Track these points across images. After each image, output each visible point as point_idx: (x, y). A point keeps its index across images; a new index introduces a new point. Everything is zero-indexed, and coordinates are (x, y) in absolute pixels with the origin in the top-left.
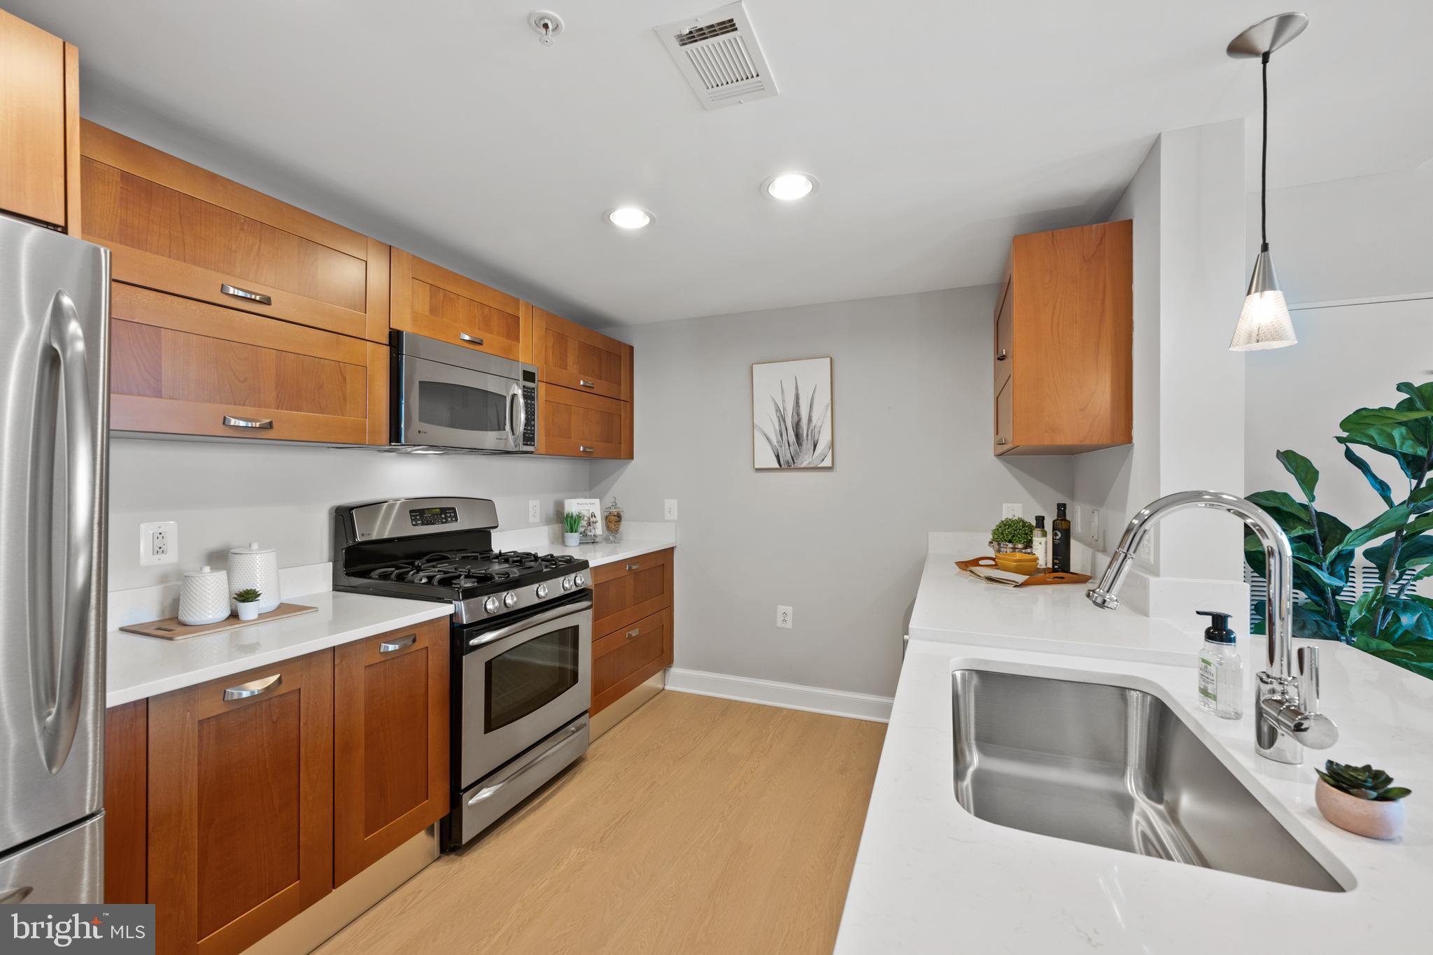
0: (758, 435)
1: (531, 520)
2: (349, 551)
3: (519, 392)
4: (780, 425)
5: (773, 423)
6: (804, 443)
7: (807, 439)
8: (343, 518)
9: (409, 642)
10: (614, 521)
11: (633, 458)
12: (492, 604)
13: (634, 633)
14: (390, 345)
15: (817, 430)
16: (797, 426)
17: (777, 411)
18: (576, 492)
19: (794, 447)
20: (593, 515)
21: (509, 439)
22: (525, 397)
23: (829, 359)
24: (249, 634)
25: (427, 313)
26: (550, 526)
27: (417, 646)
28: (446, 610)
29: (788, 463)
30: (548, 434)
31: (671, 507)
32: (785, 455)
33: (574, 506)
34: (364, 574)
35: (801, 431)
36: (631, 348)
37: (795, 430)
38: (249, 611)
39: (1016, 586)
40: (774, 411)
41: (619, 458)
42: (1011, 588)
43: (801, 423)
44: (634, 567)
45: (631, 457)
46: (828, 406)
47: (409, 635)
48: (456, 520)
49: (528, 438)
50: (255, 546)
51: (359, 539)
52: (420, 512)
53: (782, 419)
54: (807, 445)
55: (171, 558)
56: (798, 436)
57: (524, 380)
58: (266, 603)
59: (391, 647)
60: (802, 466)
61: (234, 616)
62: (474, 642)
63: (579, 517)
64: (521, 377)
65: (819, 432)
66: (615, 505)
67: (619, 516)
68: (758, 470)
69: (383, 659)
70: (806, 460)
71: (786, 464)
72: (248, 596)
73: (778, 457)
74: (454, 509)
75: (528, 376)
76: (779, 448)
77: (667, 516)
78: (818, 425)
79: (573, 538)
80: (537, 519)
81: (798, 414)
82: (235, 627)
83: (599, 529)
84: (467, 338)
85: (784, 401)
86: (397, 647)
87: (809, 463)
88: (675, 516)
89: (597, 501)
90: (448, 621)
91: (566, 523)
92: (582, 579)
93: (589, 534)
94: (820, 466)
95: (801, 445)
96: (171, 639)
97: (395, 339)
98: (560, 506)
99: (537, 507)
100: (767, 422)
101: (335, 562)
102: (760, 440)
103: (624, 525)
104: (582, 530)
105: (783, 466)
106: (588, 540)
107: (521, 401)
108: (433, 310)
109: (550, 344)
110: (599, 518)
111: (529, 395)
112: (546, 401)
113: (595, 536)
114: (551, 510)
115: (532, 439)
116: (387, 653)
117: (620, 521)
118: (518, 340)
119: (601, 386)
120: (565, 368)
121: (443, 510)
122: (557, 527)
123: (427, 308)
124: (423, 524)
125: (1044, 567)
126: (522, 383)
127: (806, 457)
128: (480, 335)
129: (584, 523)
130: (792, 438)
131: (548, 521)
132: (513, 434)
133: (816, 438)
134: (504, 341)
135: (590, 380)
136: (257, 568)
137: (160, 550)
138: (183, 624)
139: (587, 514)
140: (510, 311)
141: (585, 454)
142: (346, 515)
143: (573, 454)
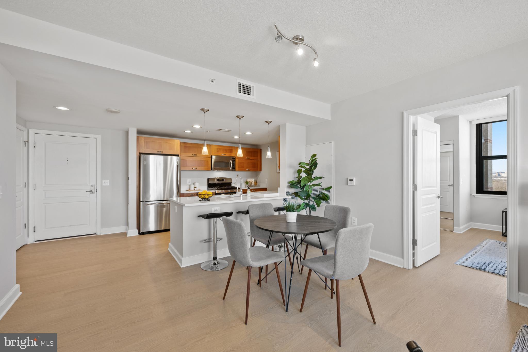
0: (277, 166)
2: (208, 184)
3: (231, 161)
10: (256, 183)
11: (261, 171)
18: (252, 177)
20: (252, 182)
21: (230, 168)
22: (233, 162)
30: (239, 167)
31: (266, 180)
33: (249, 180)
34: (209, 187)
36: (261, 150)
38: (195, 189)
41: (257, 171)
48: (224, 181)
50: (197, 182)
52: (218, 180)
55: (190, 183)
58: (197, 189)
61: (194, 190)
64: (232, 159)
66: (257, 180)
68: (277, 173)
72: (195, 188)
74: (224, 179)
75: (234, 159)
79: (247, 186)
84: (223, 154)
88: (267, 182)
89: (254, 179)
91: (247, 183)
96: (188, 191)
97: (211, 156)
98: (247, 180)
99: (242, 181)
104: (249, 184)
107: (231, 163)
108: (217, 152)
110: (253, 182)
112: (238, 162)
113: (252, 185)
115: (235, 168)
118: (232, 153)
119: (251, 158)
121: (222, 179)
122: (245, 184)
128: (225, 153)
134: (229, 154)
135: (249, 157)
136: (197, 185)
137: (189, 182)
138: (190, 190)
139: (251, 181)
140: (230, 149)
141: (248, 170)
142: (208, 179)
143: (245, 170)
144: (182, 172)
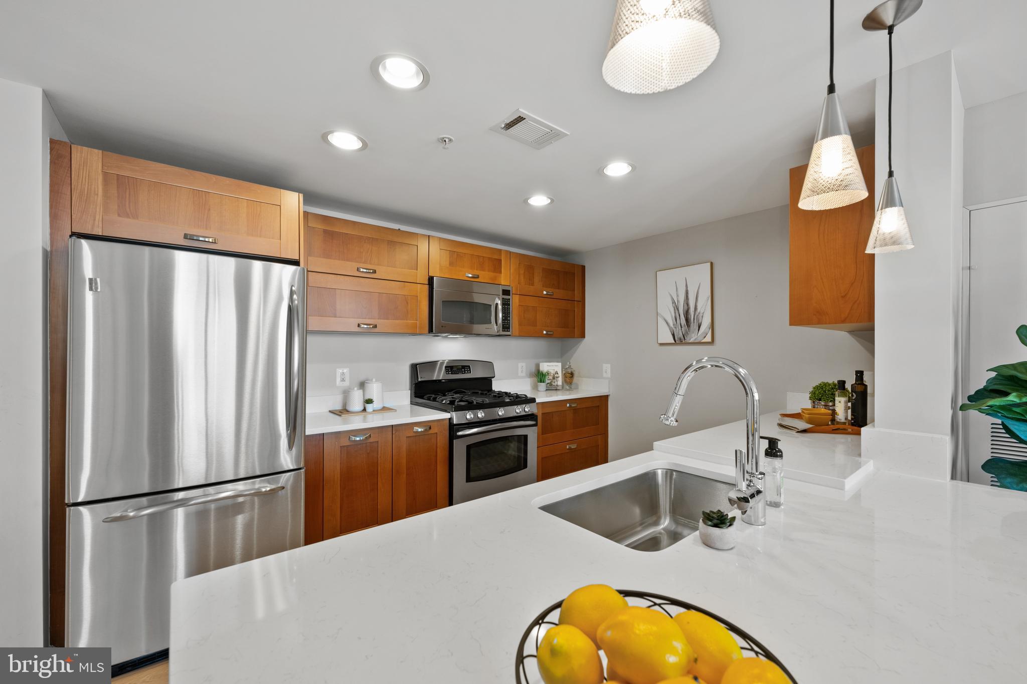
0: (660, 321)
1: (520, 374)
2: (416, 384)
3: (499, 302)
4: (675, 313)
5: (671, 312)
6: (692, 325)
7: (694, 322)
8: (415, 368)
9: (428, 428)
10: (569, 377)
12: (469, 416)
13: (574, 446)
14: (429, 284)
15: (701, 315)
16: (687, 313)
17: (673, 303)
18: (550, 358)
19: (685, 328)
20: (557, 373)
21: (495, 328)
22: (503, 304)
23: (709, 264)
24: (370, 417)
25: (448, 266)
26: (532, 379)
27: (431, 432)
28: (446, 416)
29: (680, 339)
30: (520, 324)
31: (607, 368)
32: (679, 334)
33: (545, 367)
34: (422, 397)
35: (689, 316)
36: (583, 268)
37: (685, 316)
38: (370, 407)
39: (798, 432)
40: (671, 303)
41: (573, 337)
42: (794, 433)
43: (690, 311)
44: (573, 406)
45: (583, 336)
46: (708, 298)
47: (428, 425)
48: (470, 372)
49: (506, 327)
50: (374, 380)
51: (420, 380)
52: (452, 367)
53: (676, 308)
54: (694, 326)
55: (347, 384)
56: (687, 320)
57: (503, 295)
58: (376, 405)
59: (420, 430)
60: (690, 341)
61: (365, 410)
62: (460, 433)
63: (548, 373)
64: (501, 293)
65: (702, 317)
66: (570, 366)
67: (572, 374)
68: (661, 344)
69: (414, 435)
70: (693, 338)
71: (679, 341)
72: (369, 401)
73: (673, 335)
74: (469, 366)
75: (506, 292)
76: (674, 329)
77: (605, 375)
78: (702, 312)
79: (542, 386)
80: (524, 374)
81: (688, 305)
82: (364, 413)
83: (560, 382)
84: (470, 276)
85: (678, 296)
86: (422, 430)
87: (695, 339)
88: (609, 375)
89: (560, 364)
90: (448, 422)
91: (540, 376)
92: (528, 409)
93: (554, 384)
94: (703, 341)
95: (690, 326)
96: (340, 416)
97: (431, 280)
98: (538, 366)
99: (523, 367)
100: (667, 312)
101: (411, 390)
102: (661, 323)
103: (575, 379)
104: (548, 381)
105: (677, 342)
106: (551, 388)
107: (500, 307)
108: (451, 264)
109: (522, 272)
110: (560, 375)
111: (506, 304)
112: (519, 305)
113: (557, 385)
114: (533, 369)
115: (509, 328)
116: (417, 432)
117: (572, 377)
118: (500, 272)
119: (559, 293)
120: (533, 284)
121: (464, 367)
122: (535, 379)
123: (448, 263)
124: (452, 374)
125: (843, 420)
126: (502, 296)
127: (693, 335)
128: (477, 272)
129: (551, 377)
130: (683, 321)
131: (531, 375)
132: (497, 325)
133: (700, 321)
134: (492, 274)
135: (551, 290)
136: (374, 390)
137: (343, 380)
138: (348, 411)
139: (553, 372)
140: (496, 257)
141: (548, 336)
142: (414, 368)
143: (538, 335)
144: (310, 339)
